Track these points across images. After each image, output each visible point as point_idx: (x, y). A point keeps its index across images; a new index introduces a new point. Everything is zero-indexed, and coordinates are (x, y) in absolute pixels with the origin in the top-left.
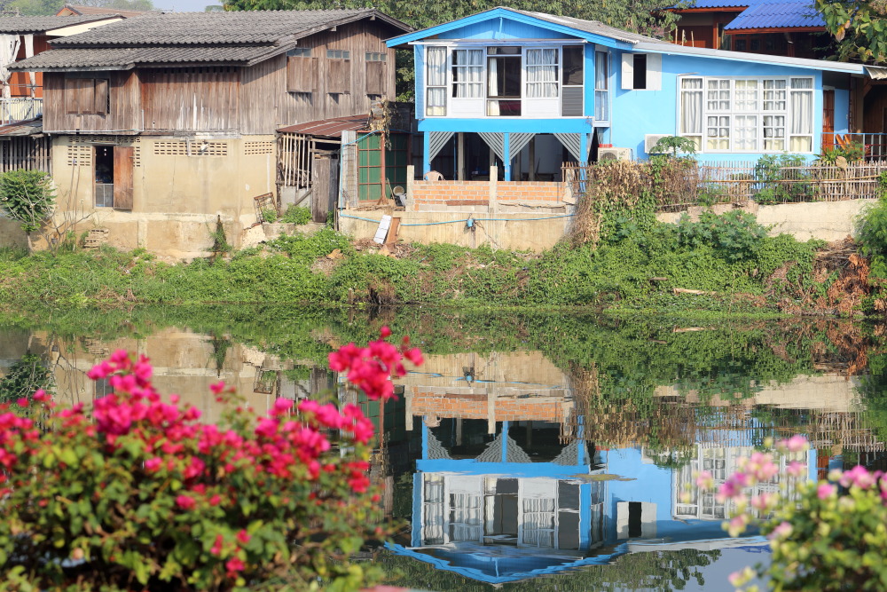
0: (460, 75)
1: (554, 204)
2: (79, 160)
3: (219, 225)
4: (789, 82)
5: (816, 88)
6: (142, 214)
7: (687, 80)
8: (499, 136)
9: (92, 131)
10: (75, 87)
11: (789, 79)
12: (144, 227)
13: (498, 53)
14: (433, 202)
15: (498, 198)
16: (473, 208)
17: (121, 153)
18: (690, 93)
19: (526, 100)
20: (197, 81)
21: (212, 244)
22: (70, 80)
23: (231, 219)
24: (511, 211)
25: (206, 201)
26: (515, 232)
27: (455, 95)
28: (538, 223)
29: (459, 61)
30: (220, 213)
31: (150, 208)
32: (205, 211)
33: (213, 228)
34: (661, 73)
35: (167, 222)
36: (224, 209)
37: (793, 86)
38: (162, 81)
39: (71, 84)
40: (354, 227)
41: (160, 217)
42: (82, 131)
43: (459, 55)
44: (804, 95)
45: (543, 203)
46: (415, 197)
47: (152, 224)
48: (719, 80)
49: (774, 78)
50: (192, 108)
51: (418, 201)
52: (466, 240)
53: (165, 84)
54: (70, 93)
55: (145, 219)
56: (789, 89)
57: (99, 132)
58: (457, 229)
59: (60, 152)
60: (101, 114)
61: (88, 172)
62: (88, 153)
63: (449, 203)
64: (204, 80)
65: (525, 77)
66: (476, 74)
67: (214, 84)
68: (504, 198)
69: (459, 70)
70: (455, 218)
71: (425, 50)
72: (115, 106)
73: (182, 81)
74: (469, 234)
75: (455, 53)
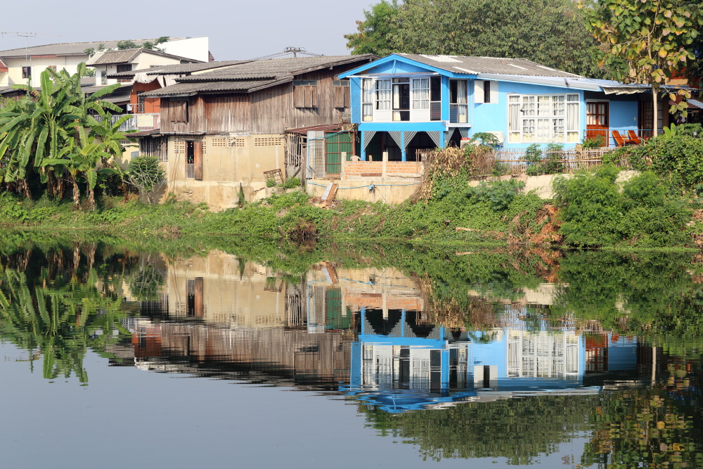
0: (380, 95)
1: (415, 175)
2: (179, 150)
3: (241, 188)
4: (566, 97)
5: (581, 101)
6: (207, 182)
7: (513, 97)
8: (399, 133)
9: (181, 133)
10: (174, 106)
11: (566, 95)
12: (208, 189)
13: (399, 82)
14: (354, 174)
15: (387, 172)
16: (374, 178)
17: (197, 145)
18: (515, 105)
19: (412, 112)
20: (230, 102)
21: (238, 201)
22: (172, 102)
23: (246, 185)
24: (394, 180)
25: (235, 174)
26: (395, 194)
27: (377, 108)
28: (407, 187)
29: (379, 87)
30: (241, 181)
31: (211, 179)
32: (235, 180)
33: (238, 190)
34: (498, 92)
35: (218, 187)
36: (243, 179)
37: (569, 100)
38: (215, 102)
39: (172, 104)
40: (315, 189)
41: (215, 183)
42: (177, 133)
43: (380, 83)
44: (575, 105)
45: (410, 175)
46: (345, 171)
47: (212, 188)
48: (529, 96)
49: (558, 95)
50: (228, 118)
51: (347, 174)
52: (370, 198)
53: (216, 104)
54: (172, 109)
55: (208, 185)
56: (566, 101)
57: (184, 133)
58: (366, 190)
59: (172, 144)
60: (184, 122)
61: (183, 157)
62: (183, 145)
63: (363, 175)
64: (233, 101)
65: (412, 96)
66: (388, 95)
67: (238, 103)
68: (391, 172)
69: (379, 92)
70: (365, 184)
71: (362, 81)
72: (191, 118)
73: (224, 102)
74: (372, 194)
75: (378, 81)
